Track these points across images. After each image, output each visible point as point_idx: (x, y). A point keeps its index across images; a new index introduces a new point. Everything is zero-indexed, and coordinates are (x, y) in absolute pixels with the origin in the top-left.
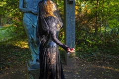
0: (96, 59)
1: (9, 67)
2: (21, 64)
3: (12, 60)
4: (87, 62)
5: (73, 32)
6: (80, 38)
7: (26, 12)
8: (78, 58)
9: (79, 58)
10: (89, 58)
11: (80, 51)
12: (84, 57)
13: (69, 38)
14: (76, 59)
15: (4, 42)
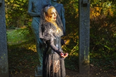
0: (113, 68)
1: (19, 71)
2: (31, 69)
3: (23, 65)
4: (103, 70)
5: (87, 37)
6: (97, 43)
7: (35, 16)
8: (92, 65)
9: (95, 65)
10: (105, 67)
11: (97, 58)
12: (100, 65)
13: (83, 43)
14: (91, 67)
15: (18, 45)
